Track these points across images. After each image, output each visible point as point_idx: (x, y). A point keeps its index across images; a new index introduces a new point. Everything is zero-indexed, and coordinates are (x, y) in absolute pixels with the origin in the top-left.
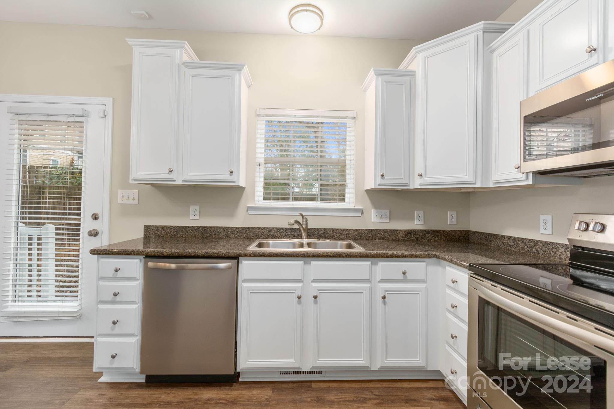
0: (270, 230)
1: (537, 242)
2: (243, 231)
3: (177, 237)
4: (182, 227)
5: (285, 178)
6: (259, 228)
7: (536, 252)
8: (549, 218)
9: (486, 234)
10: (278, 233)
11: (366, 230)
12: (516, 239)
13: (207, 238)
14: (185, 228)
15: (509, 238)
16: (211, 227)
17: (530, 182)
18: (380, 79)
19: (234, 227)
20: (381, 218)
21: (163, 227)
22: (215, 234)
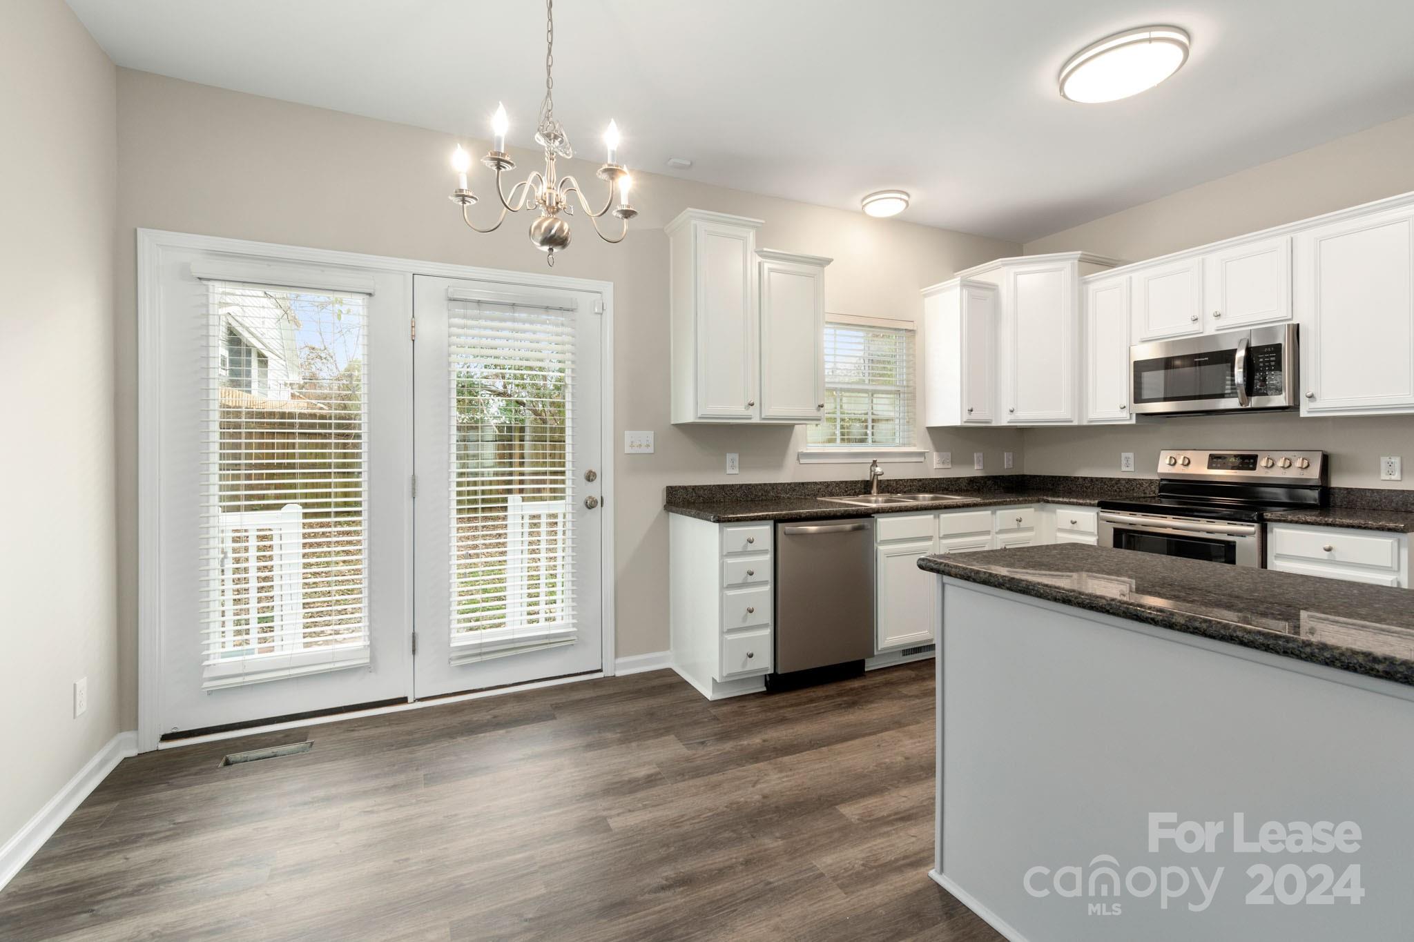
0: (827, 485)
1: (1119, 480)
2: (796, 488)
3: (714, 502)
4: (719, 486)
5: (831, 411)
6: (816, 483)
7: (1118, 490)
8: (1131, 455)
9: (1053, 477)
10: (837, 488)
11: (930, 479)
12: (1094, 480)
13: (752, 500)
14: (722, 488)
15: (1085, 479)
16: (757, 485)
17: (1133, 421)
18: (965, 292)
19: (785, 484)
20: (943, 463)
21: (694, 488)
22: (762, 495)
